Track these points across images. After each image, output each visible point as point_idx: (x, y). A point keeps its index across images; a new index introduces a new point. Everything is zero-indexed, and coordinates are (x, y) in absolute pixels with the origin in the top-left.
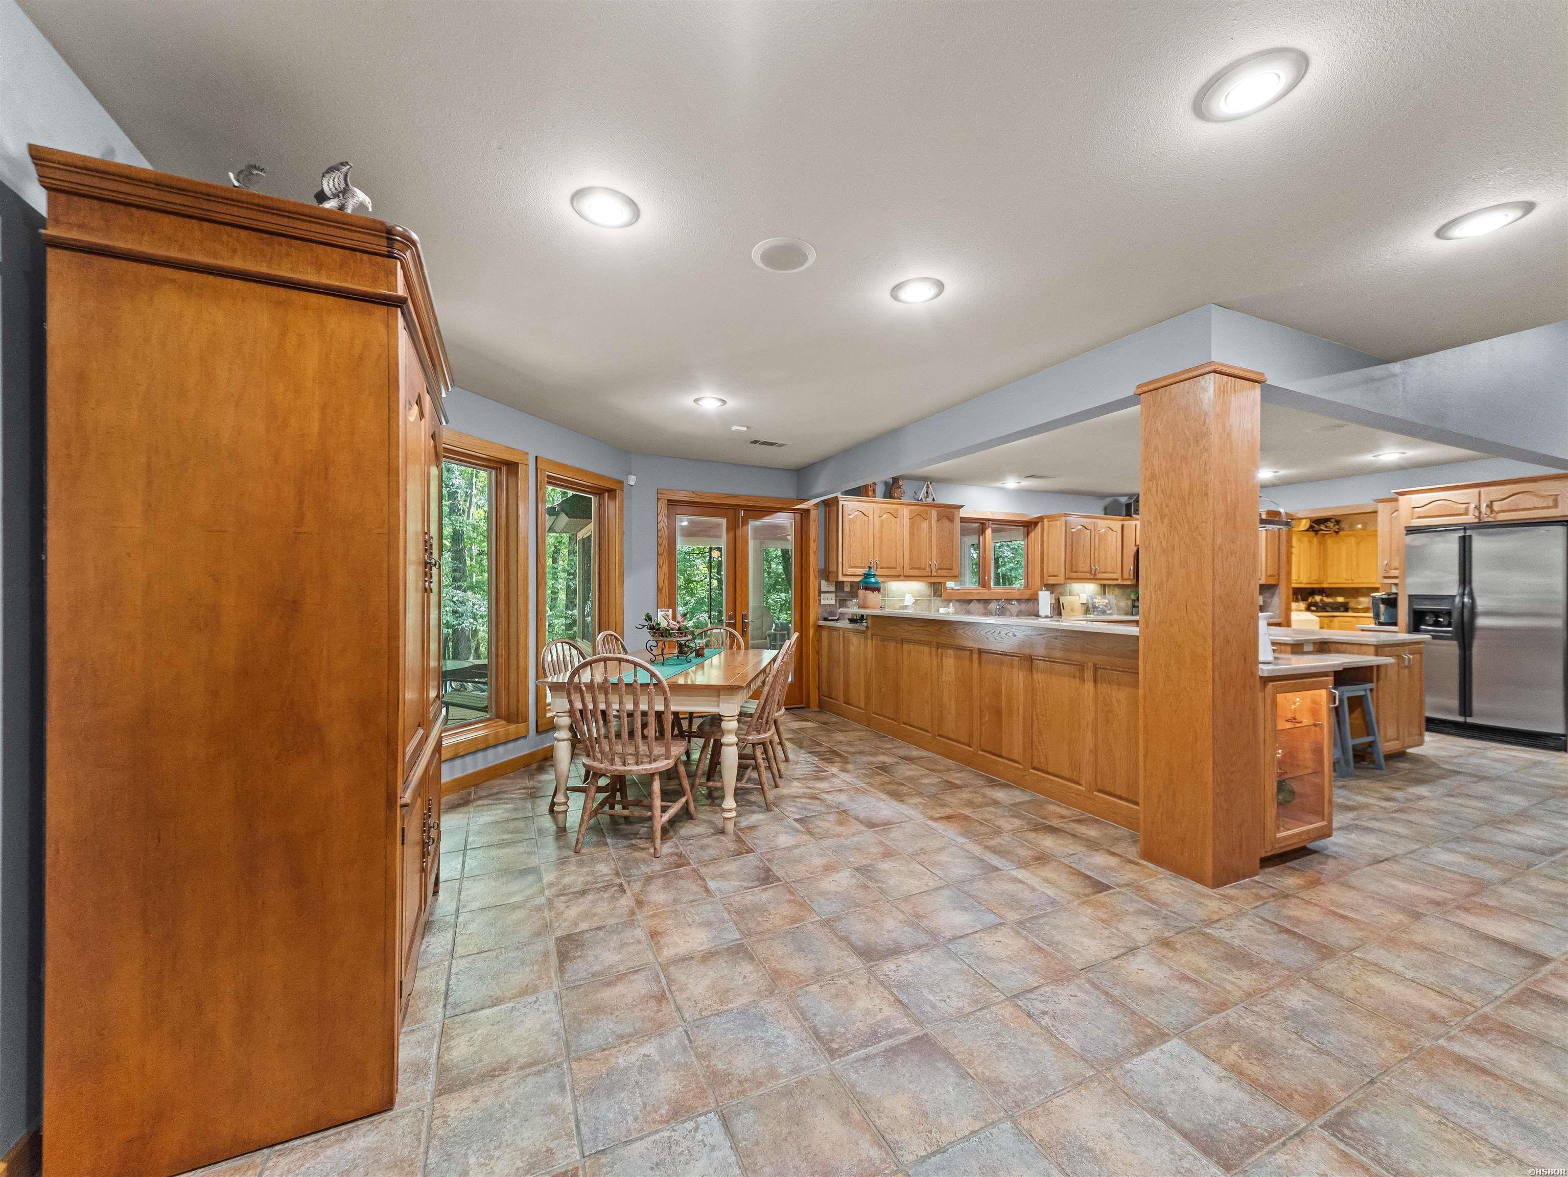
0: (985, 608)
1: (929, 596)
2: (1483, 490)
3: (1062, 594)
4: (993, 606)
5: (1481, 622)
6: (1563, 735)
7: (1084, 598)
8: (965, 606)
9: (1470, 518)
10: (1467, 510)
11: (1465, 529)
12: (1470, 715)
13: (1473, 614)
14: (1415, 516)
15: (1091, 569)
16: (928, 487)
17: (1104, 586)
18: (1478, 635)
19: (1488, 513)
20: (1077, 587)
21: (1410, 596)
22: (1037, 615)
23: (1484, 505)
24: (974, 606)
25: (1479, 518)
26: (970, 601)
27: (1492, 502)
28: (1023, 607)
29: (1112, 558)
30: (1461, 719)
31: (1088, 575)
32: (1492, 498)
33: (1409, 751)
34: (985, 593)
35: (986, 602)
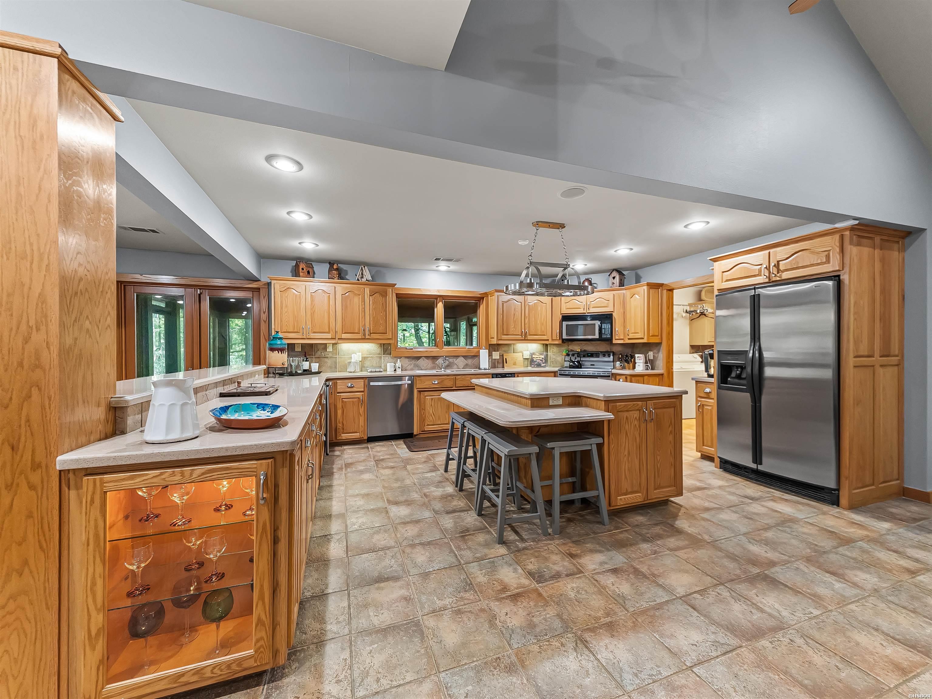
0: (434, 363)
1: (379, 354)
2: (772, 251)
3: (506, 352)
4: (440, 361)
5: (769, 372)
6: (834, 490)
7: (527, 355)
8: (413, 362)
9: (761, 279)
10: (760, 271)
11: (755, 289)
12: (761, 464)
13: (761, 364)
14: (724, 280)
15: (522, 332)
16: (362, 269)
17: (547, 345)
18: (767, 385)
19: (776, 273)
20: (520, 346)
21: (718, 351)
22: (479, 369)
23: (772, 264)
24: (421, 362)
25: (769, 278)
26: (418, 358)
27: (778, 262)
28: (470, 361)
29: (542, 324)
30: (754, 466)
31: (519, 337)
32: (779, 258)
33: (672, 499)
34: (435, 351)
35: (435, 358)
